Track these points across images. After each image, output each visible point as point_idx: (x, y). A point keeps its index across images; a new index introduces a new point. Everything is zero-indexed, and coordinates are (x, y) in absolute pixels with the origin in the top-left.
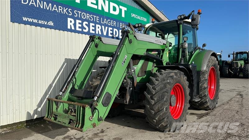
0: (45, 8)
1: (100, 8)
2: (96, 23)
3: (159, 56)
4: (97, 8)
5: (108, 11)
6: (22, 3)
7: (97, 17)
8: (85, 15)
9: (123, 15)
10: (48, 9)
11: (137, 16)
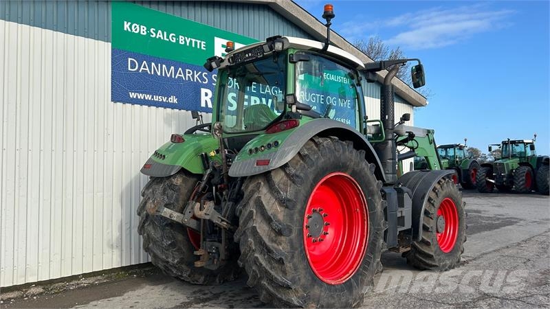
0: (163, 75)
6: (129, 69)
10: (168, 76)
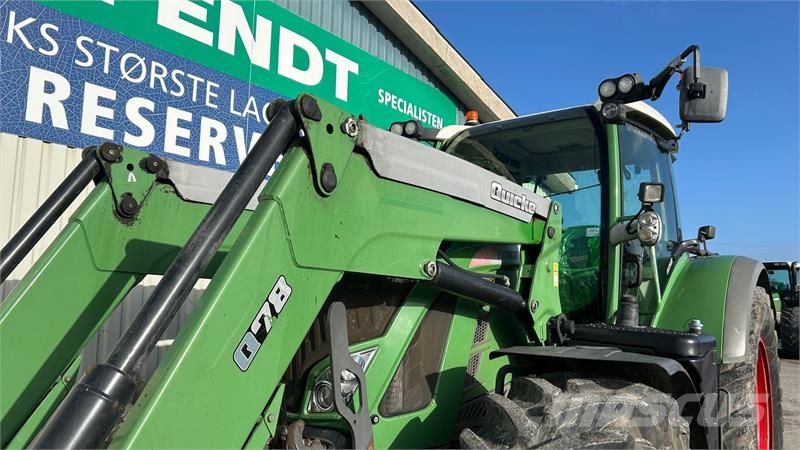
1: (227, 45)
2: (199, 110)
3: (513, 286)
4: (210, 43)
5: (266, 65)
7: (209, 83)
8: (140, 67)
9: (341, 92)
11: (402, 105)
